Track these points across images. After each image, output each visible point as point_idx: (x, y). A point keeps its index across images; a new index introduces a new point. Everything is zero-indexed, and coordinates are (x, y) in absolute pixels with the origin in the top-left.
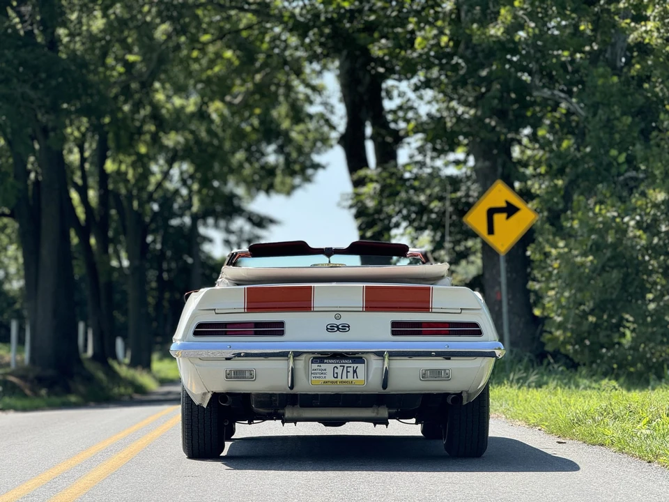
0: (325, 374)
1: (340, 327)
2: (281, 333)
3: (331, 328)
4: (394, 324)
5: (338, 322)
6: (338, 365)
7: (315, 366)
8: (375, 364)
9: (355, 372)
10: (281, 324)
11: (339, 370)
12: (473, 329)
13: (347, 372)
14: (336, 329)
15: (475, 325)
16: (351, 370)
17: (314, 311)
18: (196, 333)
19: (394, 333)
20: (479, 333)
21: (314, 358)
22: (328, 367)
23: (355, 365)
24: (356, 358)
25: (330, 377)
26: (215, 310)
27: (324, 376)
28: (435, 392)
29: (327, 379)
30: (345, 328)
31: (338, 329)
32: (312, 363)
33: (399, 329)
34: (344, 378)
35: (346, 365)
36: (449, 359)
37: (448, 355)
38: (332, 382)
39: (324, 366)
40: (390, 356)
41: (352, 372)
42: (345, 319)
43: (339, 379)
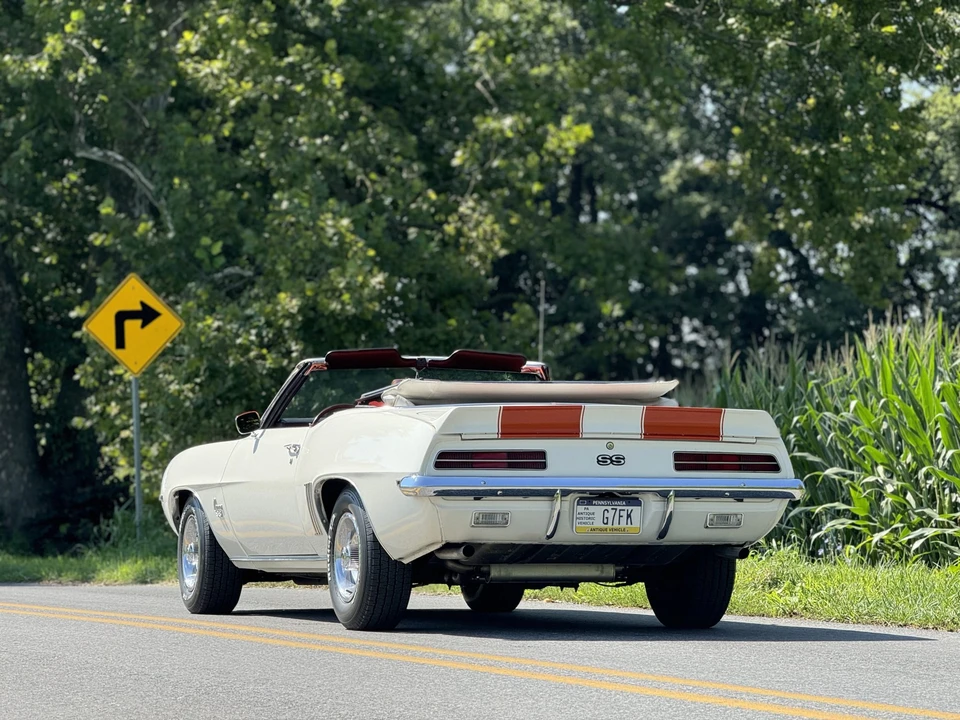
0: (593, 519)
1: (614, 459)
2: (543, 466)
3: (603, 460)
4: (678, 456)
5: (610, 453)
6: (609, 508)
7: (581, 509)
8: (653, 507)
9: (629, 516)
10: (542, 454)
11: (610, 515)
12: (768, 464)
13: (620, 516)
14: (609, 461)
15: (771, 458)
16: (624, 514)
17: (582, 439)
18: (438, 465)
19: (678, 468)
20: (776, 468)
21: (581, 498)
22: (598, 510)
23: (630, 508)
24: (631, 498)
25: (598, 524)
26: (460, 435)
27: (591, 521)
28: (714, 544)
29: (595, 526)
30: (618, 460)
31: (612, 462)
32: (578, 504)
33: (684, 462)
34: (616, 525)
35: (619, 508)
36: (742, 501)
37: (739, 497)
38: (601, 530)
39: (591, 509)
40: (676, 496)
41: (625, 516)
42: (619, 448)
43: (610, 525)
